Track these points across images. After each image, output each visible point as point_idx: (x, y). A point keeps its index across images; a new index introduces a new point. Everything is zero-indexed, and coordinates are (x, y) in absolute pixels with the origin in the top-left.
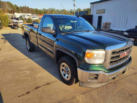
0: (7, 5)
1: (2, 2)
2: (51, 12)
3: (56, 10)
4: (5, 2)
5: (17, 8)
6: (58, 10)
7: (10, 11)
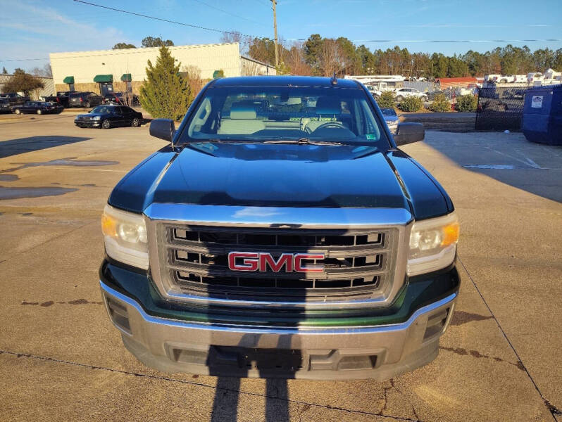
0: (335, 48)
1: (325, 40)
2: (502, 64)
3: (532, 52)
4: (332, 40)
5: (367, 57)
6: (544, 52)
7: (340, 69)
